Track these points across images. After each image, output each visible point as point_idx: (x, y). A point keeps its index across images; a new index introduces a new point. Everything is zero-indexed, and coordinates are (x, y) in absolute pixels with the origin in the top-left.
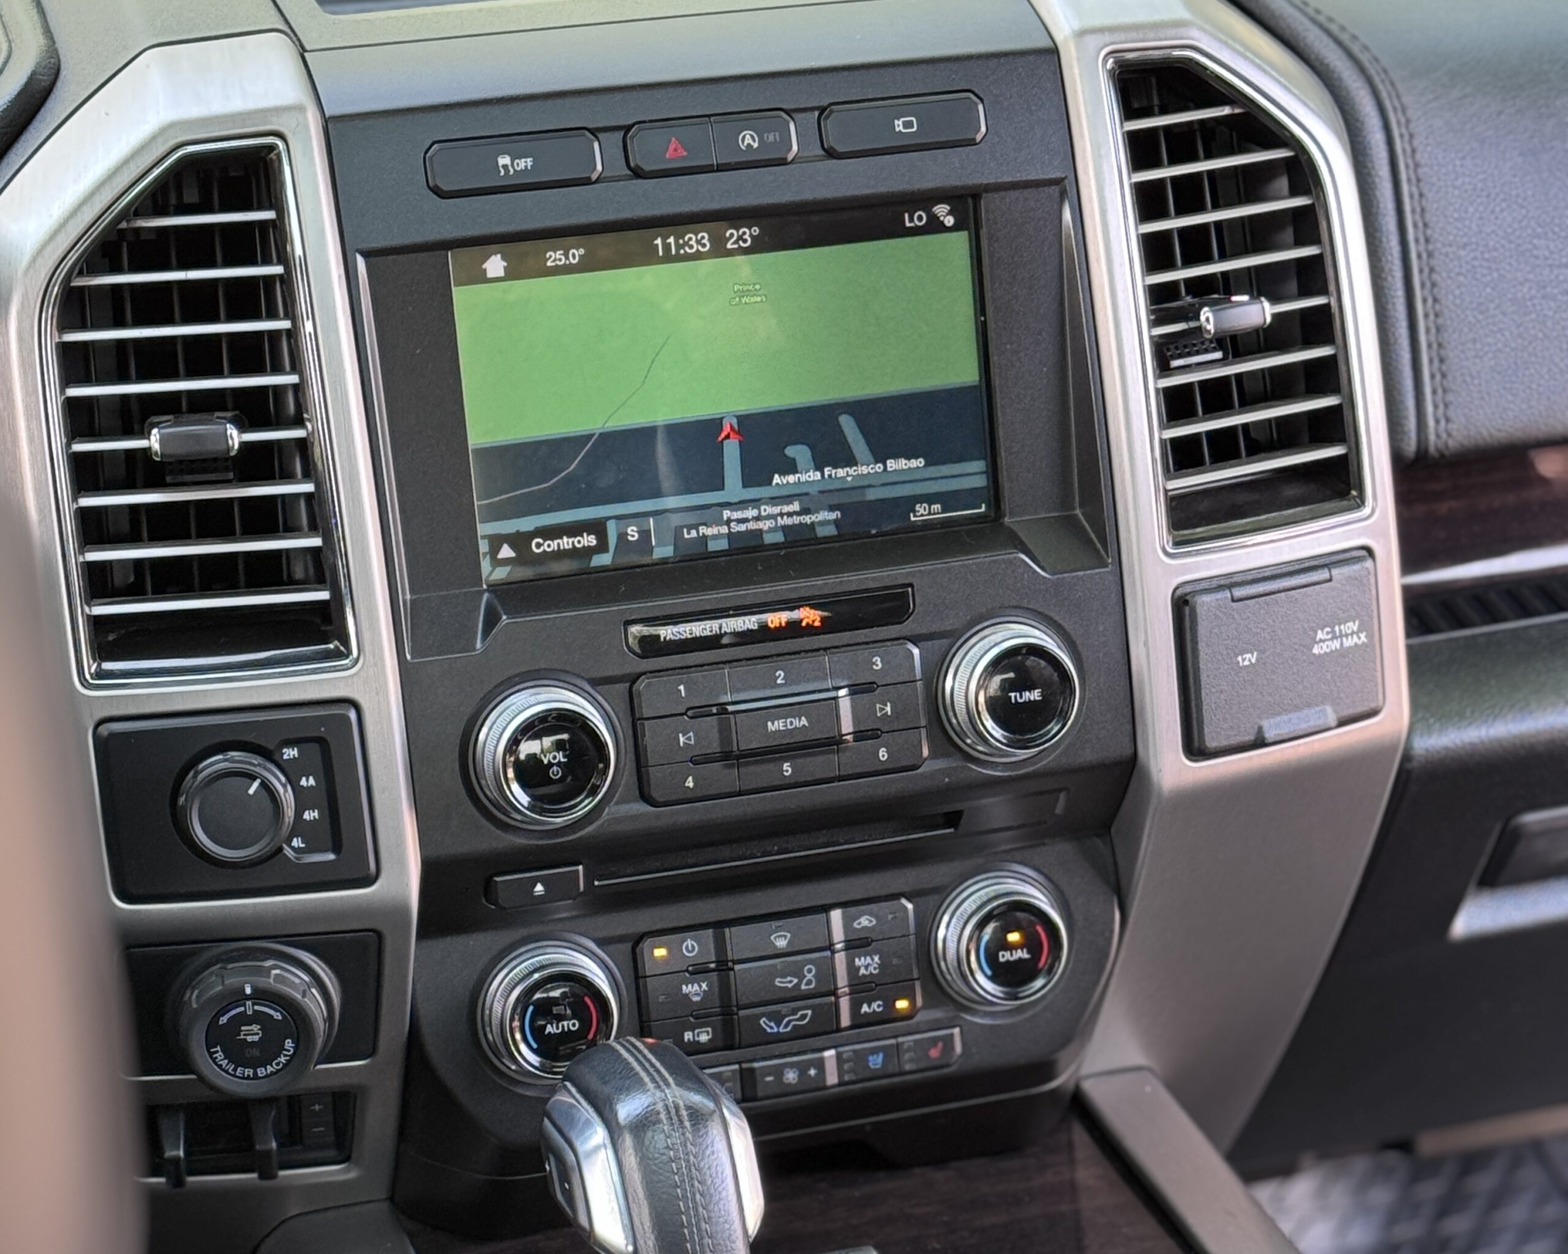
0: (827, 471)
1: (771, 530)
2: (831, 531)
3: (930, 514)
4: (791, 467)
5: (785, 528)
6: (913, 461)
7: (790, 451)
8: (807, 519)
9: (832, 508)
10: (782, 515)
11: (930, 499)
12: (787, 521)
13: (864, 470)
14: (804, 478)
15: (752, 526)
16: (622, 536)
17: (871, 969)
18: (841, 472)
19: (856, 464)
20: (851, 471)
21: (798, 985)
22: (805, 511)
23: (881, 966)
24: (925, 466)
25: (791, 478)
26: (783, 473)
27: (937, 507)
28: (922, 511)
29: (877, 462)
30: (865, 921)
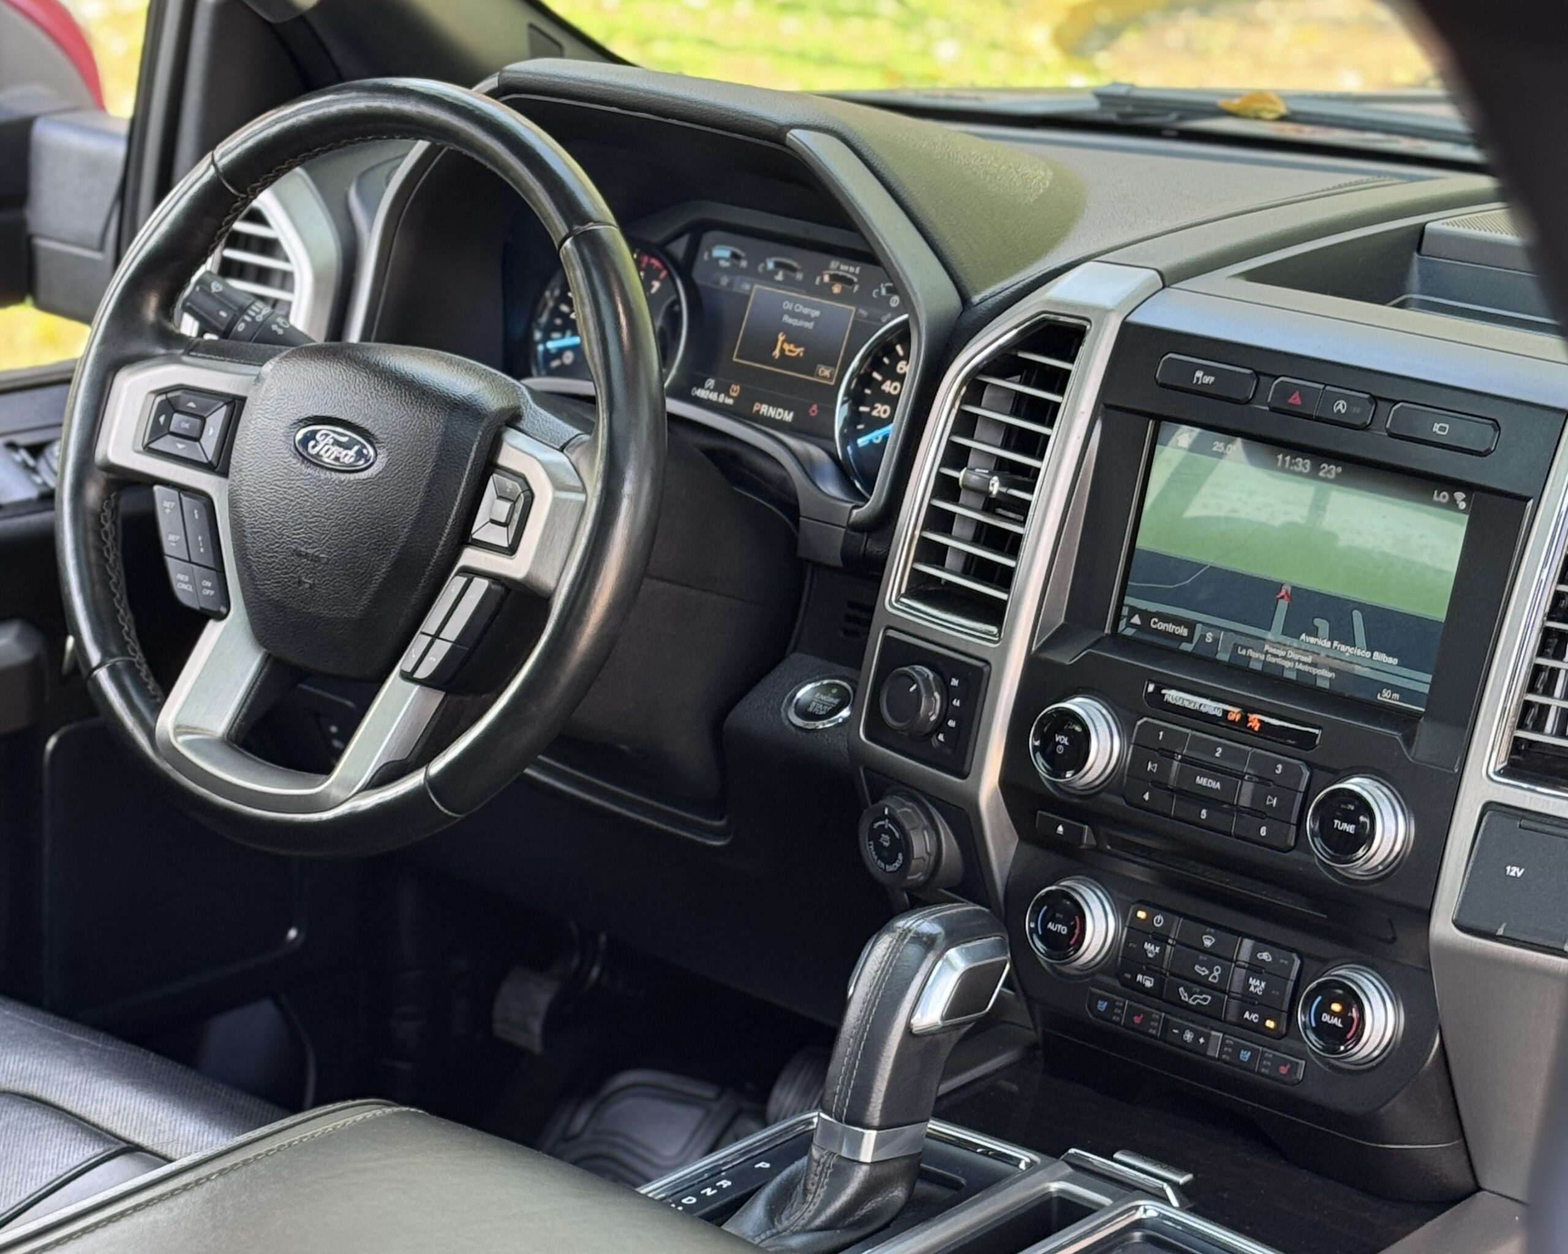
0: (1336, 643)
1: (1290, 668)
2: (1325, 685)
3: (1390, 699)
4: (1314, 633)
5: (1298, 670)
6: (1391, 658)
7: (1317, 622)
8: (1314, 671)
9: (1331, 670)
10: (1299, 661)
11: (1394, 688)
12: (1301, 667)
13: (1359, 652)
14: (1320, 642)
15: (1279, 661)
16: (1203, 637)
17: (1257, 989)
18: (1343, 648)
19: (1354, 646)
20: (1350, 650)
21: (1208, 976)
22: (1314, 665)
23: (1264, 991)
24: (1398, 665)
25: (1312, 640)
26: (1309, 634)
27: (1396, 696)
28: (1386, 695)
29: (1368, 650)
30: (1265, 956)
